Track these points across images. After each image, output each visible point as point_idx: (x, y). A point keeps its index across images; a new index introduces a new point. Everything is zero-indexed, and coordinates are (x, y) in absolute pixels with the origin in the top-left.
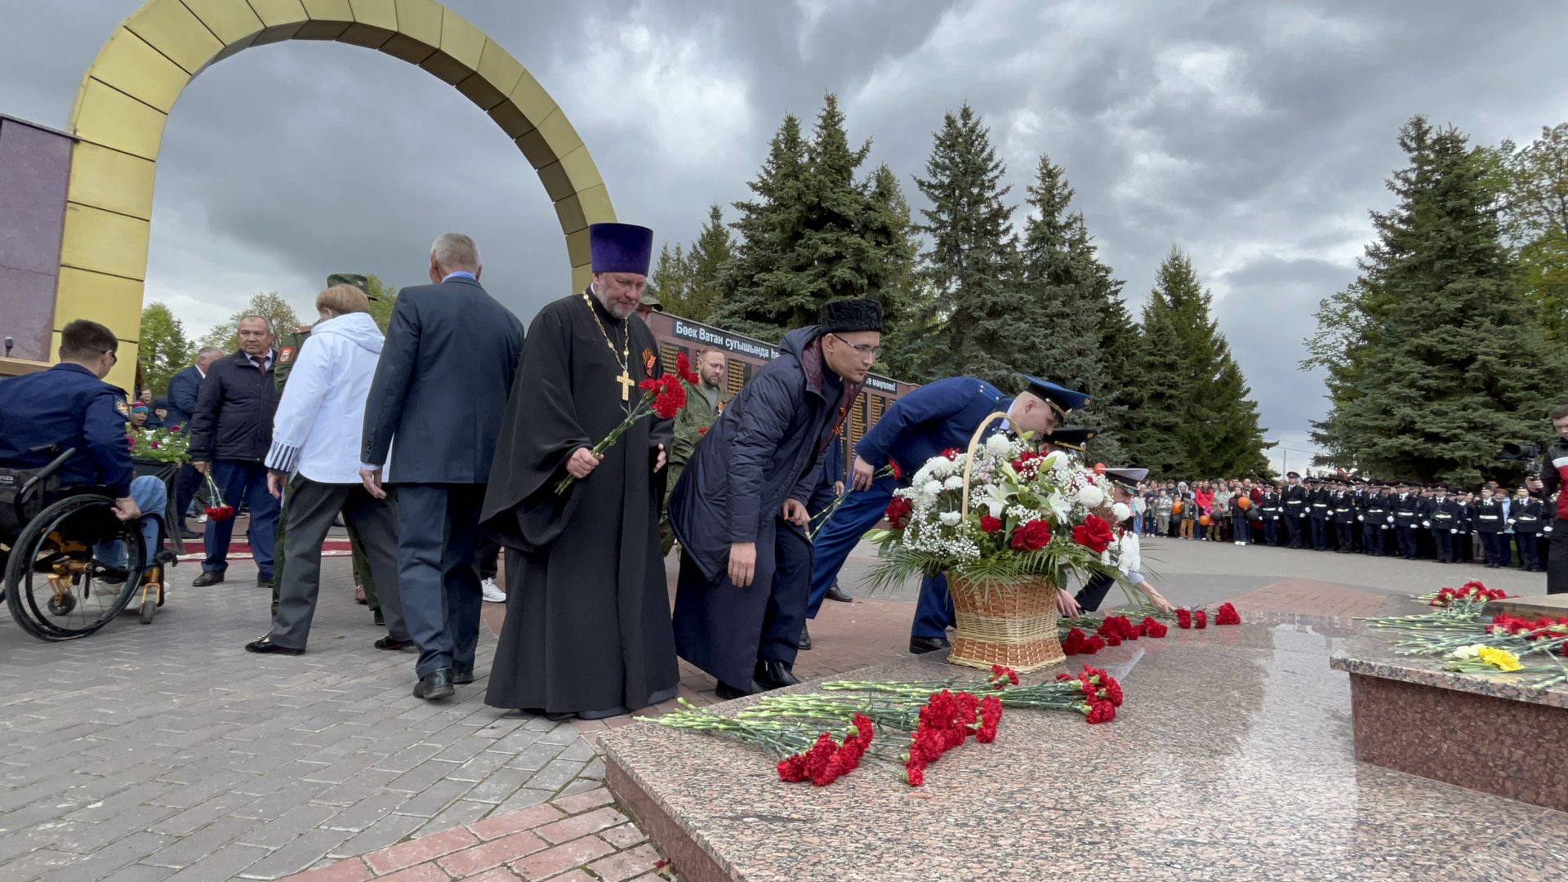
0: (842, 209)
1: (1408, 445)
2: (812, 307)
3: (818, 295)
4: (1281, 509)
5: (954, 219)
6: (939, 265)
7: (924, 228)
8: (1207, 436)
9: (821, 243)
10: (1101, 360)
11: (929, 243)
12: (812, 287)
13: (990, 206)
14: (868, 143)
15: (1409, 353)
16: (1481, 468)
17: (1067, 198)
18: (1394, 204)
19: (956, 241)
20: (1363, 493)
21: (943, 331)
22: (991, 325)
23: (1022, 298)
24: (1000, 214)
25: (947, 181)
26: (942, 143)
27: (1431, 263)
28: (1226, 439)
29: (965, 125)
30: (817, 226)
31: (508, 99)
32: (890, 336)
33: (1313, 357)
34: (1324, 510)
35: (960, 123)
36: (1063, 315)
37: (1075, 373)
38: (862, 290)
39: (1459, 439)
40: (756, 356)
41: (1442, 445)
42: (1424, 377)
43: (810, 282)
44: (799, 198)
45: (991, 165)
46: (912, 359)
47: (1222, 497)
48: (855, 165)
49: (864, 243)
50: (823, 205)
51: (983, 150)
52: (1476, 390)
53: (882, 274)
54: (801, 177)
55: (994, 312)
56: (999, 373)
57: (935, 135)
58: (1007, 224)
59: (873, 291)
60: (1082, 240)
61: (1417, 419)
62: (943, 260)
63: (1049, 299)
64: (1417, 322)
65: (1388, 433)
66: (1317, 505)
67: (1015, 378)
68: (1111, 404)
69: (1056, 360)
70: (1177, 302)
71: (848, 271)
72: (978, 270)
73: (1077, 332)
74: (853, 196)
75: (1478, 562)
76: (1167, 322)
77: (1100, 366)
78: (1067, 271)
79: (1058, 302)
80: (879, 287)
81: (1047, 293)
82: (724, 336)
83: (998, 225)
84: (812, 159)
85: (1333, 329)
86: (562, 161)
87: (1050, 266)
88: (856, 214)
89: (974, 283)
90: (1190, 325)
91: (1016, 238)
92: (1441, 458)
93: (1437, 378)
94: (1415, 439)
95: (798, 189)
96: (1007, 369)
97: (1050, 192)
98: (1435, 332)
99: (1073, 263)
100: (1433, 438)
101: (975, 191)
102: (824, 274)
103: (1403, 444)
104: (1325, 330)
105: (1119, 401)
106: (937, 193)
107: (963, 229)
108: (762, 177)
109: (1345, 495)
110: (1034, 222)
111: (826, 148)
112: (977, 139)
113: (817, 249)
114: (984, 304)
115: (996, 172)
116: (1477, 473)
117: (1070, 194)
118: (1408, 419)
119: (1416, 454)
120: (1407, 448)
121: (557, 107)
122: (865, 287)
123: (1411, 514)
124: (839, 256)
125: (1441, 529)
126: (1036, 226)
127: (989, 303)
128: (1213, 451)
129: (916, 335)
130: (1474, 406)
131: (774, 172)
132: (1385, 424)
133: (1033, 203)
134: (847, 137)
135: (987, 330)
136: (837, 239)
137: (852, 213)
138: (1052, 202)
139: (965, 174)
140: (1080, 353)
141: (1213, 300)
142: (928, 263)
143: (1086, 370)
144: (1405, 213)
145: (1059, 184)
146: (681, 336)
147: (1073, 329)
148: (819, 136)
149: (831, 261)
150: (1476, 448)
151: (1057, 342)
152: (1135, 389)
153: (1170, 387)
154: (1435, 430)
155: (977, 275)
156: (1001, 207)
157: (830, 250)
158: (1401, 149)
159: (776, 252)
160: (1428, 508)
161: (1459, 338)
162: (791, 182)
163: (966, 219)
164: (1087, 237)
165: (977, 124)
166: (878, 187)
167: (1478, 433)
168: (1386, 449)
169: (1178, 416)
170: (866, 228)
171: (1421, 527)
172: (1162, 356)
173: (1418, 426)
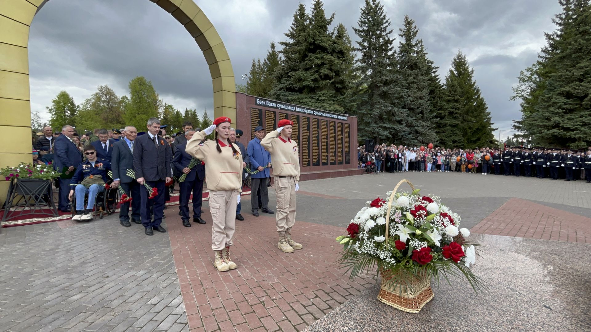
0: (323, 44)
1: (556, 133)
2: (313, 86)
3: (315, 80)
4: (502, 160)
5: (370, 45)
6: (364, 64)
7: (357, 49)
8: (470, 128)
9: (315, 58)
10: (429, 100)
11: (360, 55)
12: (312, 78)
13: (384, 39)
14: (333, 15)
15: (559, 94)
16: (587, 141)
17: (415, 33)
18: (555, 29)
19: (370, 54)
20: (536, 153)
21: (365, 92)
22: (385, 89)
23: (397, 77)
24: (389, 42)
25: (366, 29)
26: (364, 12)
27: (571, 55)
28: (478, 129)
29: (374, 4)
30: (313, 51)
31: (178, 8)
32: (344, 96)
33: (515, 95)
34: (520, 160)
35: (371, 3)
36: (414, 83)
37: (418, 106)
38: (332, 78)
39: (578, 130)
40: (290, 110)
41: (571, 132)
42: (565, 104)
43: (311, 75)
44: (306, 40)
45: (385, 21)
46: (353, 105)
47: (478, 156)
48: (328, 25)
49: (333, 58)
50: (316, 43)
51: (381, 15)
52: (587, 109)
53: (340, 70)
54: (306, 31)
55: (386, 83)
56: (388, 108)
57: (361, 9)
58: (392, 46)
59: (337, 77)
60: (422, 51)
61: (561, 122)
62: (365, 62)
63: (408, 76)
64: (563, 81)
65: (548, 128)
66: (516, 158)
67: (395, 111)
68: (433, 118)
69: (411, 101)
70: (460, 74)
71: (326, 70)
72: (380, 66)
73: (419, 89)
74: (328, 38)
75: (583, 180)
76: (456, 83)
77: (429, 103)
78: (415, 64)
79: (412, 78)
80: (340, 76)
81: (407, 74)
82: (277, 103)
83: (388, 47)
84: (310, 23)
85: (525, 83)
86: (204, 34)
87: (408, 62)
88: (329, 46)
89: (378, 72)
90: (465, 83)
91: (395, 52)
92: (570, 138)
93: (570, 104)
94: (559, 130)
95: (305, 36)
96: (391, 106)
97: (409, 31)
98: (571, 85)
99: (418, 61)
100: (567, 129)
101: (378, 32)
102: (317, 72)
103: (554, 132)
104: (521, 83)
105: (436, 117)
106: (362, 34)
107: (373, 49)
108: (290, 31)
109: (528, 154)
110: (402, 44)
111: (316, 18)
112: (379, 10)
113: (314, 62)
114: (382, 80)
115: (387, 24)
116: (585, 144)
117: (417, 31)
118: (557, 122)
119: (559, 136)
120: (556, 134)
121: (200, 10)
122: (334, 77)
123: (557, 162)
124: (323, 64)
125: (569, 167)
126: (403, 46)
127: (384, 80)
128: (472, 134)
129: (354, 94)
130: (585, 116)
131: (295, 28)
132: (547, 124)
133: (402, 36)
134: (325, 12)
135: (383, 91)
136: (322, 57)
137: (327, 45)
138: (410, 35)
139: (374, 25)
140: (421, 98)
141: (474, 72)
142: (359, 64)
143: (423, 105)
144: (559, 33)
145: (413, 28)
146: (259, 105)
147: (418, 88)
148: (313, 13)
149: (319, 66)
150: (585, 133)
151: (411, 94)
152: (443, 112)
153: (456, 109)
154: (568, 126)
155: (379, 68)
156: (389, 39)
157: (319, 62)
158: (559, 4)
159: (297, 62)
160: (564, 159)
161: (581, 87)
162: (302, 34)
163: (375, 45)
164: (424, 49)
165: (379, 3)
166: (338, 33)
167: (587, 127)
168: (546, 134)
169: (459, 121)
170: (333, 52)
171: (561, 167)
172: (453, 97)
173: (561, 125)
